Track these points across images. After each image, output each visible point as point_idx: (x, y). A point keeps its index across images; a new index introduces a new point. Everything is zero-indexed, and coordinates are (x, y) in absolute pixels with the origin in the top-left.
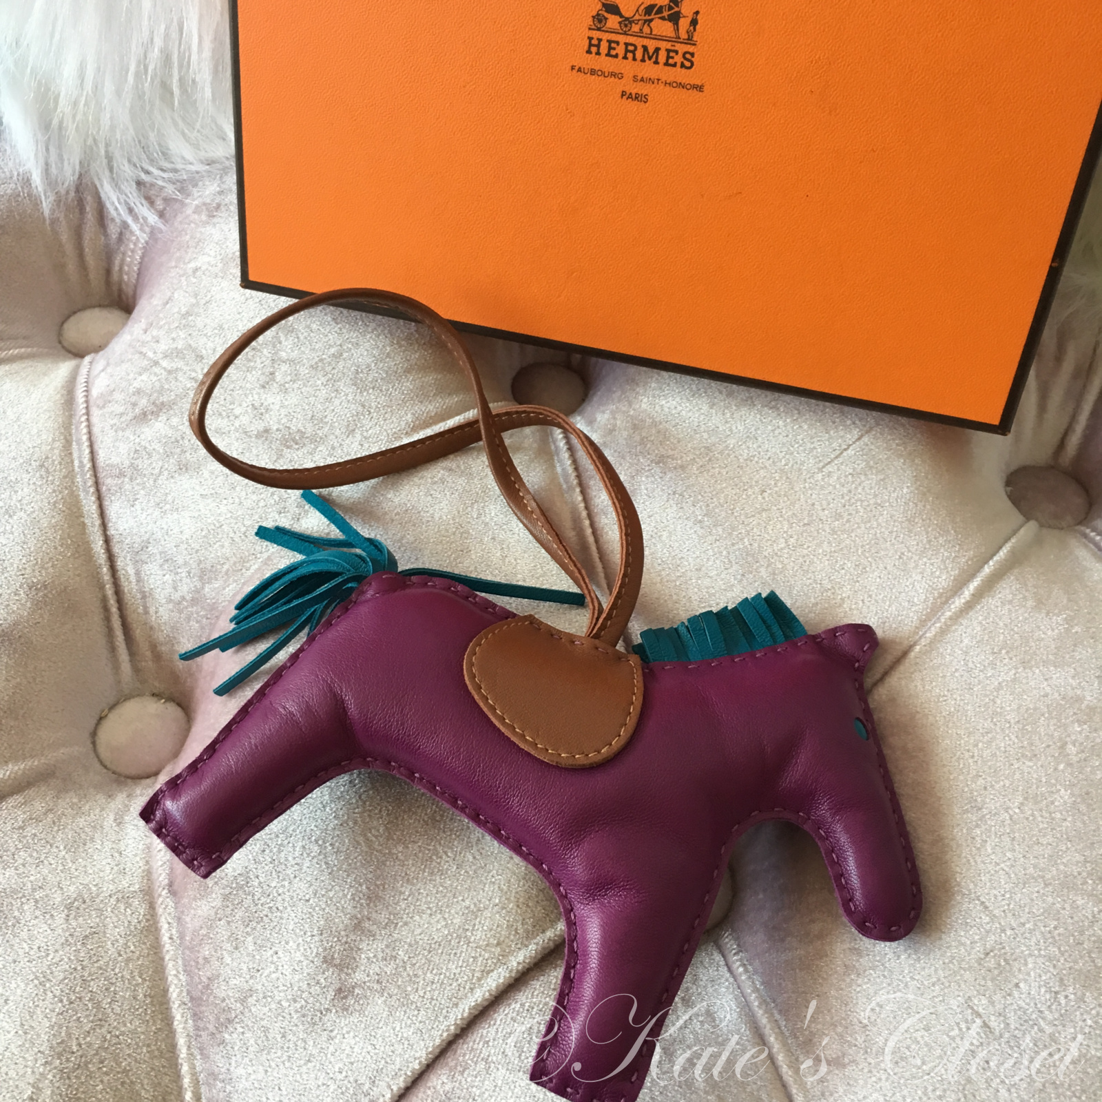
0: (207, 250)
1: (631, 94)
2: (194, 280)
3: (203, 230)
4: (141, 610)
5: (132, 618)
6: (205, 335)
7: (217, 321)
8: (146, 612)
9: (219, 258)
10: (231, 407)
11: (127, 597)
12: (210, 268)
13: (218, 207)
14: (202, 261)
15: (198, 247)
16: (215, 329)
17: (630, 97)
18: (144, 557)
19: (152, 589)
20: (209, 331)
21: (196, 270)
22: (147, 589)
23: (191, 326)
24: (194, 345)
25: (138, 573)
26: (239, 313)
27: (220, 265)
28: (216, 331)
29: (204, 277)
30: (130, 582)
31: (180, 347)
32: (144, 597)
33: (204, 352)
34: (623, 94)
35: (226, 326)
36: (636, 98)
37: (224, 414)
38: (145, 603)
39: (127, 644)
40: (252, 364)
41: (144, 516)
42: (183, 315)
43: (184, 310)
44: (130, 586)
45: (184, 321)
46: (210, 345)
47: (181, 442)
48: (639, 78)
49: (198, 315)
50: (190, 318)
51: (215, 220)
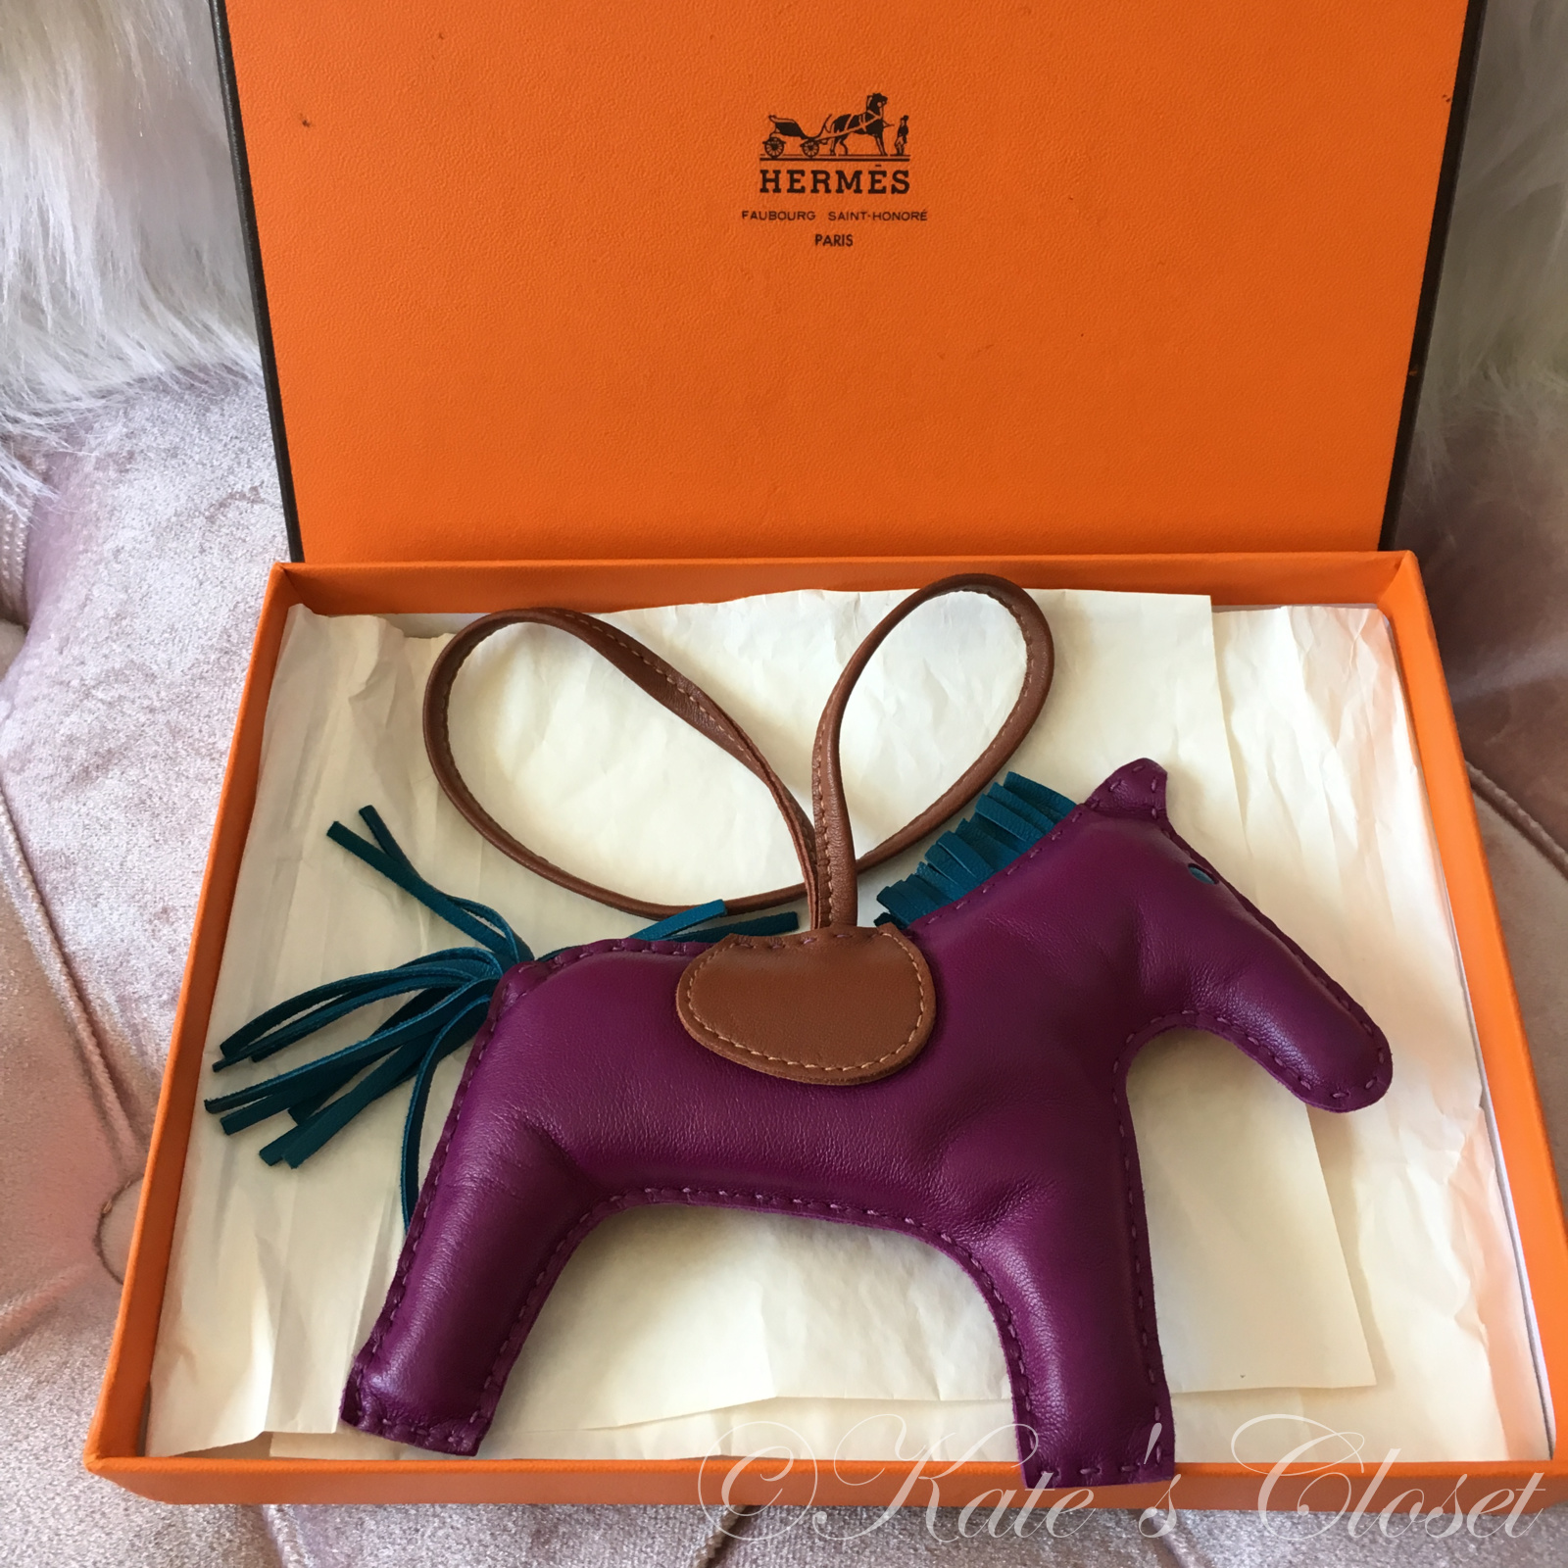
1: (828, 237)
2: (118, 567)
4: (134, 1051)
5: (122, 1063)
8: (143, 1053)
9: (148, 529)
11: (111, 1037)
12: (138, 546)
13: (131, 456)
14: (124, 537)
16: (164, 632)
17: (828, 241)
19: (145, 1019)
20: (156, 637)
21: (118, 551)
22: (138, 1021)
25: (121, 999)
30: (112, 1014)
32: (136, 1032)
34: (818, 238)
36: (836, 241)
38: (139, 1040)
39: (122, 1103)
41: (115, 917)
42: (112, 619)
43: (112, 613)
44: (112, 1019)
45: (116, 628)
46: (162, 656)
48: (837, 215)
49: (134, 615)
50: (124, 623)
51: (130, 476)
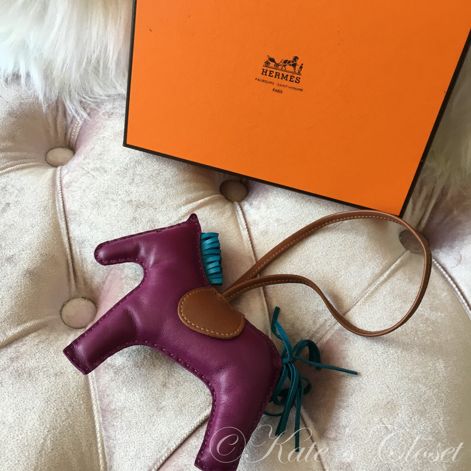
0: (108, 130)
1: (276, 90)
2: (103, 141)
3: (106, 122)
4: (81, 265)
5: (77, 268)
6: (108, 163)
7: (112, 158)
8: (83, 267)
9: (113, 133)
10: (117, 191)
11: (76, 261)
12: (109, 137)
13: (112, 113)
14: (106, 134)
15: (104, 129)
16: (111, 161)
17: (276, 91)
18: (83, 246)
19: (85, 258)
20: (109, 161)
21: (104, 137)
22: (83, 258)
23: (102, 159)
24: (103, 167)
25: (80, 252)
26: (121, 155)
27: (113, 136)
28: (112, 162)
29: (107, 140)
30: (77, 255)
31: (98, 167)
32: (82, 261)
33: (107, 169)
34: (274, 89)
35: (115, 160)
36: (278, 91)
37: (115, 193)
38: (83, 263)
39: (74, 278)
40: (126, 175)
41: (84, 230)
42: (99, 154)
43: (99, 153)
44: (77, 256)
45: (99, 157)
46: (109, 167)
47: (98, 203)
48: (280, 85)
49: (105, 155)
50: (102, 156)
51: (111, 119)
